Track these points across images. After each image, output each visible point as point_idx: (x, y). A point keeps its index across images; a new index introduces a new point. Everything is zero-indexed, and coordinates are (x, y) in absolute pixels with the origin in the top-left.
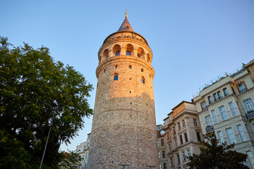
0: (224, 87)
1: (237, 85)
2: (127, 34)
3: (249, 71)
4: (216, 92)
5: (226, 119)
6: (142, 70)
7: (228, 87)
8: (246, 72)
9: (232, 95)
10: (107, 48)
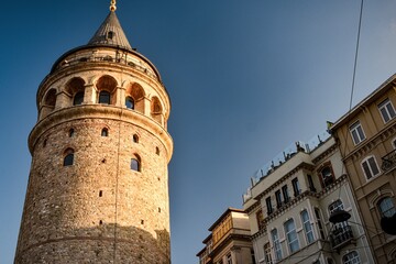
0: (293, 177)
1: (319, 171)
2: (104, 53)
3: (337, 140)
4: (279, 187)
5: (295, 250)
6: (136, 138)
7: (301, 176)
8: (332, 142)
9: (307, 193)
10: (55, 86)
